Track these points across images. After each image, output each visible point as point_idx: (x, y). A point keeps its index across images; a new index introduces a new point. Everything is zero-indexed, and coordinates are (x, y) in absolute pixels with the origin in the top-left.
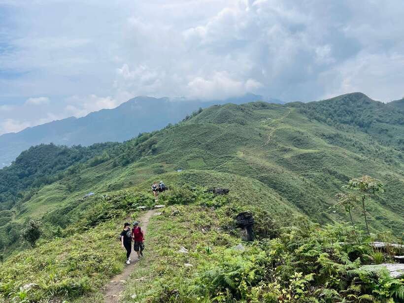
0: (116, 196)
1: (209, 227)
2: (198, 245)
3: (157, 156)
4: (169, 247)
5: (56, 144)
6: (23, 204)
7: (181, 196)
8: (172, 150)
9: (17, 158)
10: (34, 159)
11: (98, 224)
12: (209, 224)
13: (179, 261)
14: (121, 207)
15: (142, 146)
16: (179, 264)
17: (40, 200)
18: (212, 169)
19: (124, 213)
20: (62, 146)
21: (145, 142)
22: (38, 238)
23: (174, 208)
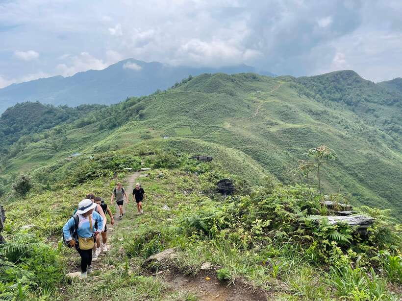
0: (104, 157)
1: (191, 190)
2: (180, 205)
3: (145, 121)
4: (153, 205)
5: (42, 103)
6: (9, 160)
7: (166, 161)
8: (160, 116)
9: (3, 114)
10: (20, 116)
11: (86, 182)
12: (191, 187)
13: (162, 216)
14: (109, 167)
15: (130, 110)
16: (161, 218)
17: (26, 157)
18: (198, 138)
19: (111, 173)
20: (48, 105)
21: (133, 107)
22: (28, 190)
23: (158, 171)
